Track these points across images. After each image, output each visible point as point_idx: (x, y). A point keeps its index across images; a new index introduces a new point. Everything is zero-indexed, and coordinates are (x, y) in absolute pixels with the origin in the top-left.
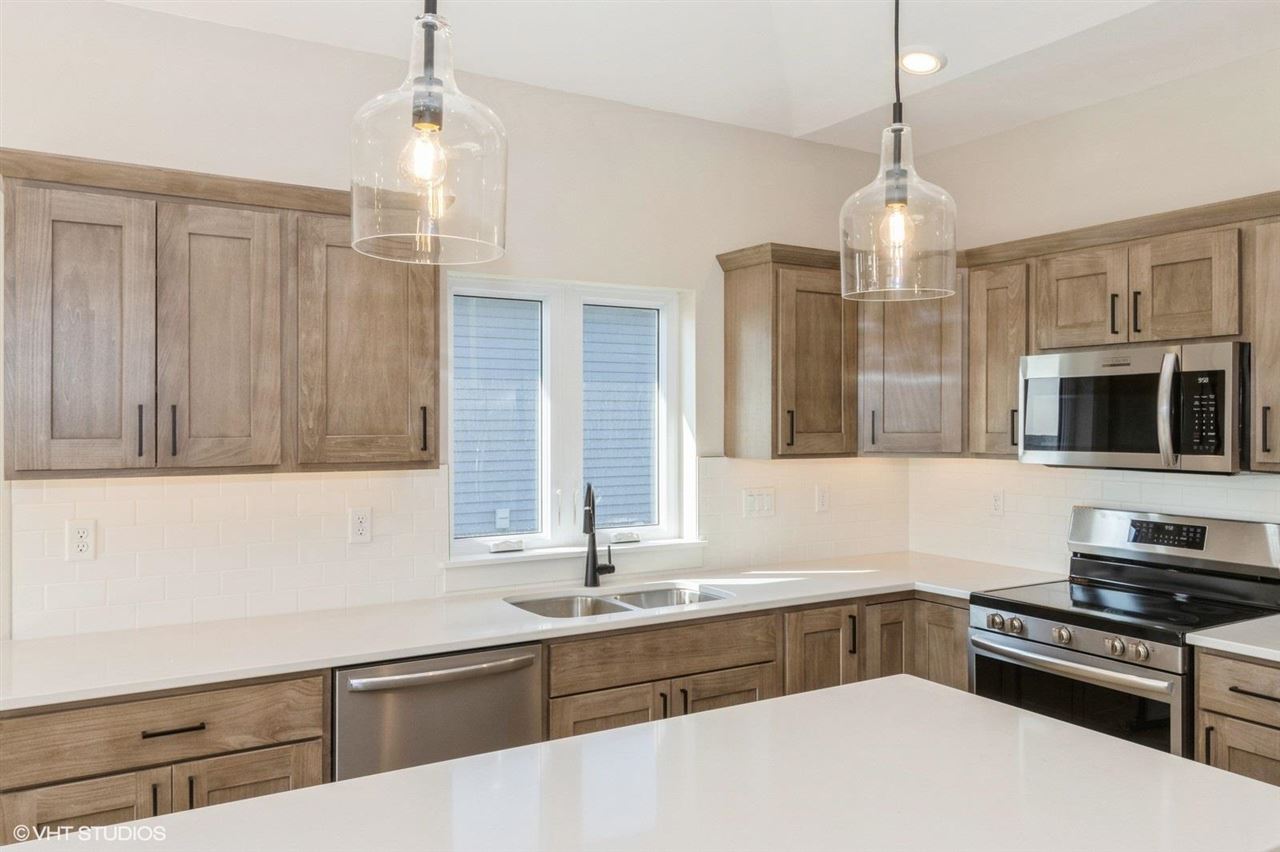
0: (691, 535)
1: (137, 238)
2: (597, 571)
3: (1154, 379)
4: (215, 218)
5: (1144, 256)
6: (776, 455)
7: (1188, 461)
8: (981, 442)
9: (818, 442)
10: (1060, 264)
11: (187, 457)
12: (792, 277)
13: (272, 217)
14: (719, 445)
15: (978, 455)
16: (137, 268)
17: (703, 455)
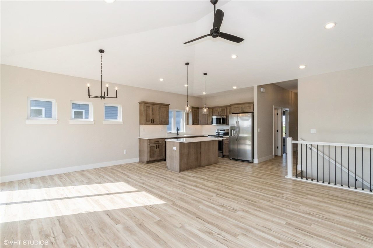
0: (185, 132)
1: (151, 107)
2: (178, 134)
3: (221, 118)
4: (155, 106)
5: (221, 109)
6: (192, 125)
7: (224, 124)
8: (209, 124)
9: (195, 123)
10: (215, 109)
11: (154, 123)
12: (193, 109)
13: (159, 106)
14: (187, 124)
15: (209, 125)
16: (151, 109)
17: (186, 125)
